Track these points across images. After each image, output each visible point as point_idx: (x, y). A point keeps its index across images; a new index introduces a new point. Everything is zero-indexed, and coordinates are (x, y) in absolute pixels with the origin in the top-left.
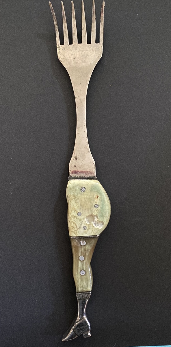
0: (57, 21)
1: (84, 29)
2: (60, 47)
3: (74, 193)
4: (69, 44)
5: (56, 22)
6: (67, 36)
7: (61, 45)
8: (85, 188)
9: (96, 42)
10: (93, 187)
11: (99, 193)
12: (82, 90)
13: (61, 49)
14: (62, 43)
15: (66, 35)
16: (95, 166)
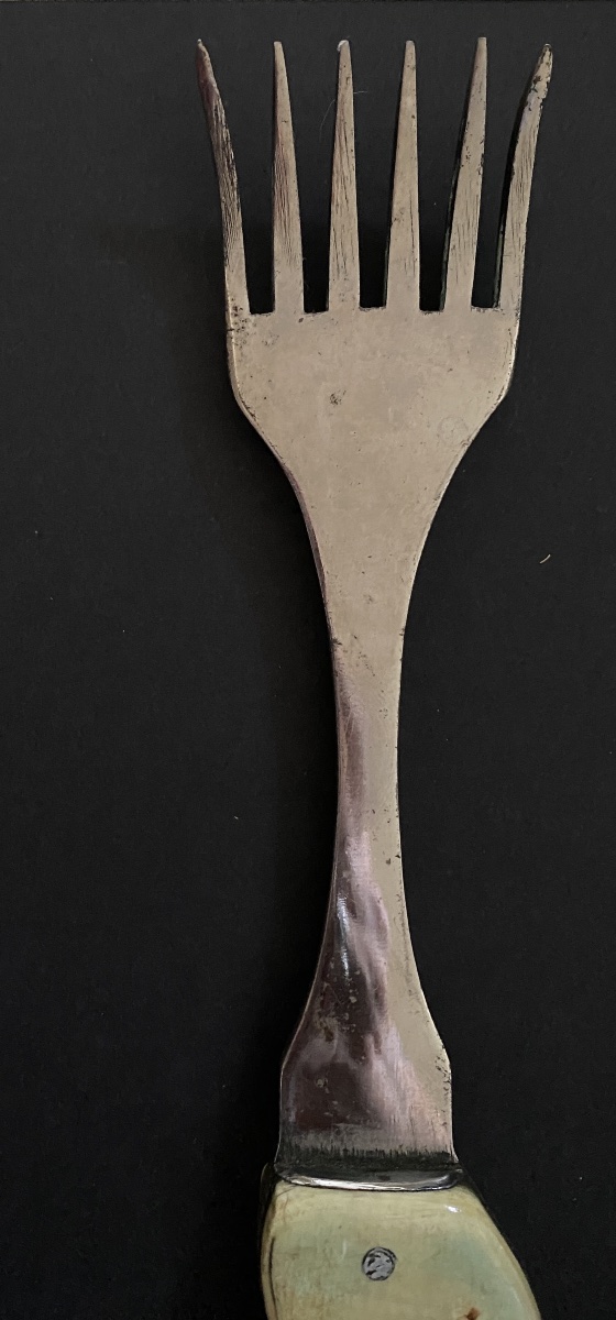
0: (240, 164)
1: (406, 216)
2: (250, 327)
3: (319, 1284)
4: (308, 310)
5: (230, 170)
6: (291, 260)
7: (253, 311)
8: (391, 1255)
9: (476, 302)
10: (446, 1253)
11: (483, 1290)
12: (376, 597)
13: (252, 341)
14: (262, 300)
15: (290, 250)
16: (449, 1086)
